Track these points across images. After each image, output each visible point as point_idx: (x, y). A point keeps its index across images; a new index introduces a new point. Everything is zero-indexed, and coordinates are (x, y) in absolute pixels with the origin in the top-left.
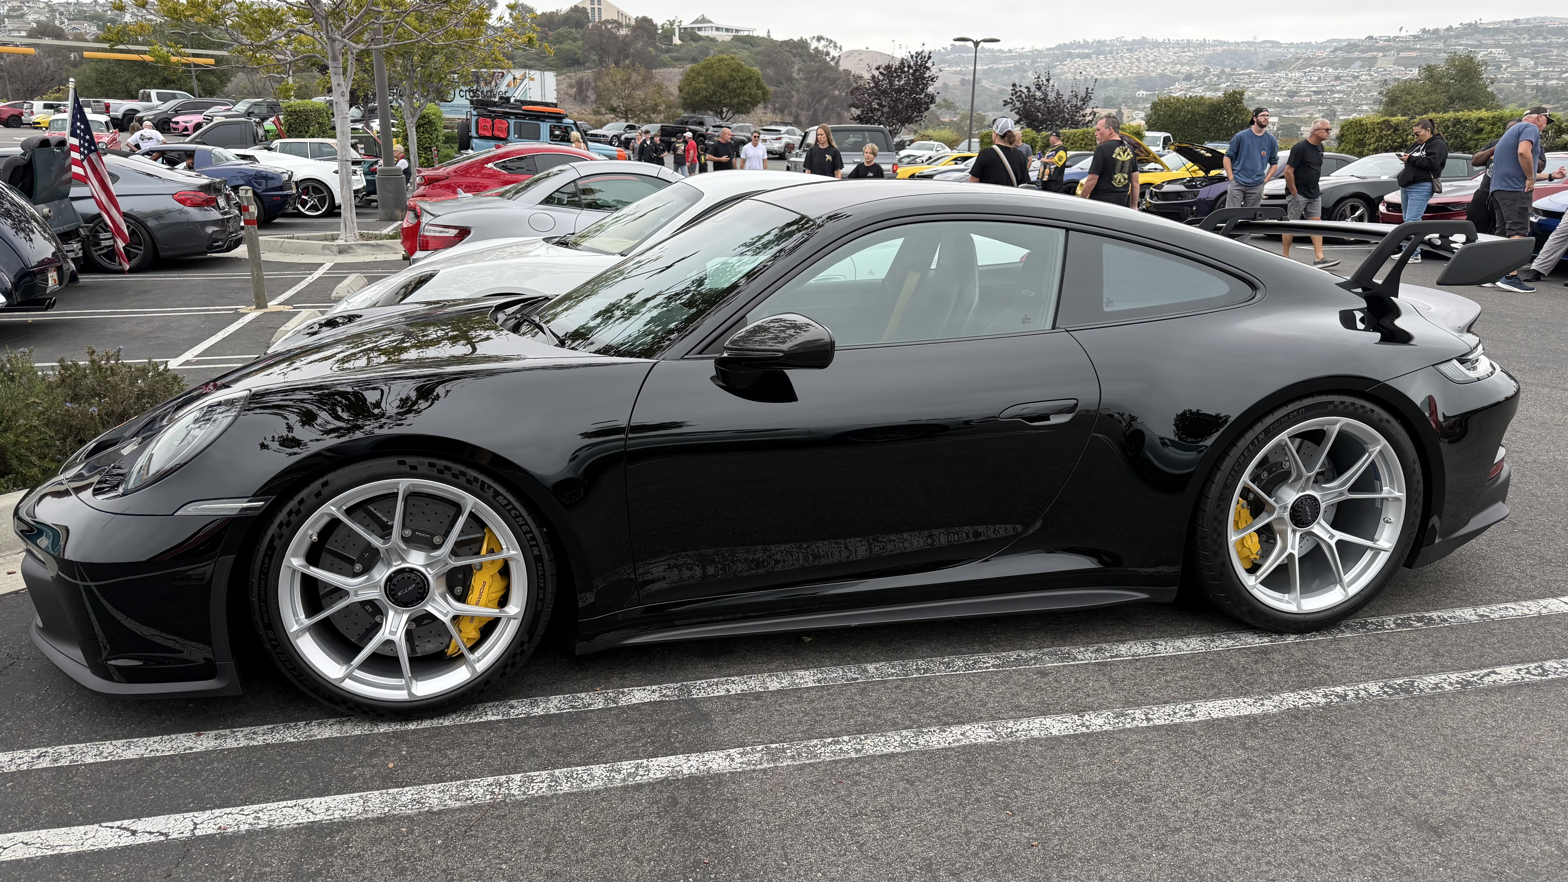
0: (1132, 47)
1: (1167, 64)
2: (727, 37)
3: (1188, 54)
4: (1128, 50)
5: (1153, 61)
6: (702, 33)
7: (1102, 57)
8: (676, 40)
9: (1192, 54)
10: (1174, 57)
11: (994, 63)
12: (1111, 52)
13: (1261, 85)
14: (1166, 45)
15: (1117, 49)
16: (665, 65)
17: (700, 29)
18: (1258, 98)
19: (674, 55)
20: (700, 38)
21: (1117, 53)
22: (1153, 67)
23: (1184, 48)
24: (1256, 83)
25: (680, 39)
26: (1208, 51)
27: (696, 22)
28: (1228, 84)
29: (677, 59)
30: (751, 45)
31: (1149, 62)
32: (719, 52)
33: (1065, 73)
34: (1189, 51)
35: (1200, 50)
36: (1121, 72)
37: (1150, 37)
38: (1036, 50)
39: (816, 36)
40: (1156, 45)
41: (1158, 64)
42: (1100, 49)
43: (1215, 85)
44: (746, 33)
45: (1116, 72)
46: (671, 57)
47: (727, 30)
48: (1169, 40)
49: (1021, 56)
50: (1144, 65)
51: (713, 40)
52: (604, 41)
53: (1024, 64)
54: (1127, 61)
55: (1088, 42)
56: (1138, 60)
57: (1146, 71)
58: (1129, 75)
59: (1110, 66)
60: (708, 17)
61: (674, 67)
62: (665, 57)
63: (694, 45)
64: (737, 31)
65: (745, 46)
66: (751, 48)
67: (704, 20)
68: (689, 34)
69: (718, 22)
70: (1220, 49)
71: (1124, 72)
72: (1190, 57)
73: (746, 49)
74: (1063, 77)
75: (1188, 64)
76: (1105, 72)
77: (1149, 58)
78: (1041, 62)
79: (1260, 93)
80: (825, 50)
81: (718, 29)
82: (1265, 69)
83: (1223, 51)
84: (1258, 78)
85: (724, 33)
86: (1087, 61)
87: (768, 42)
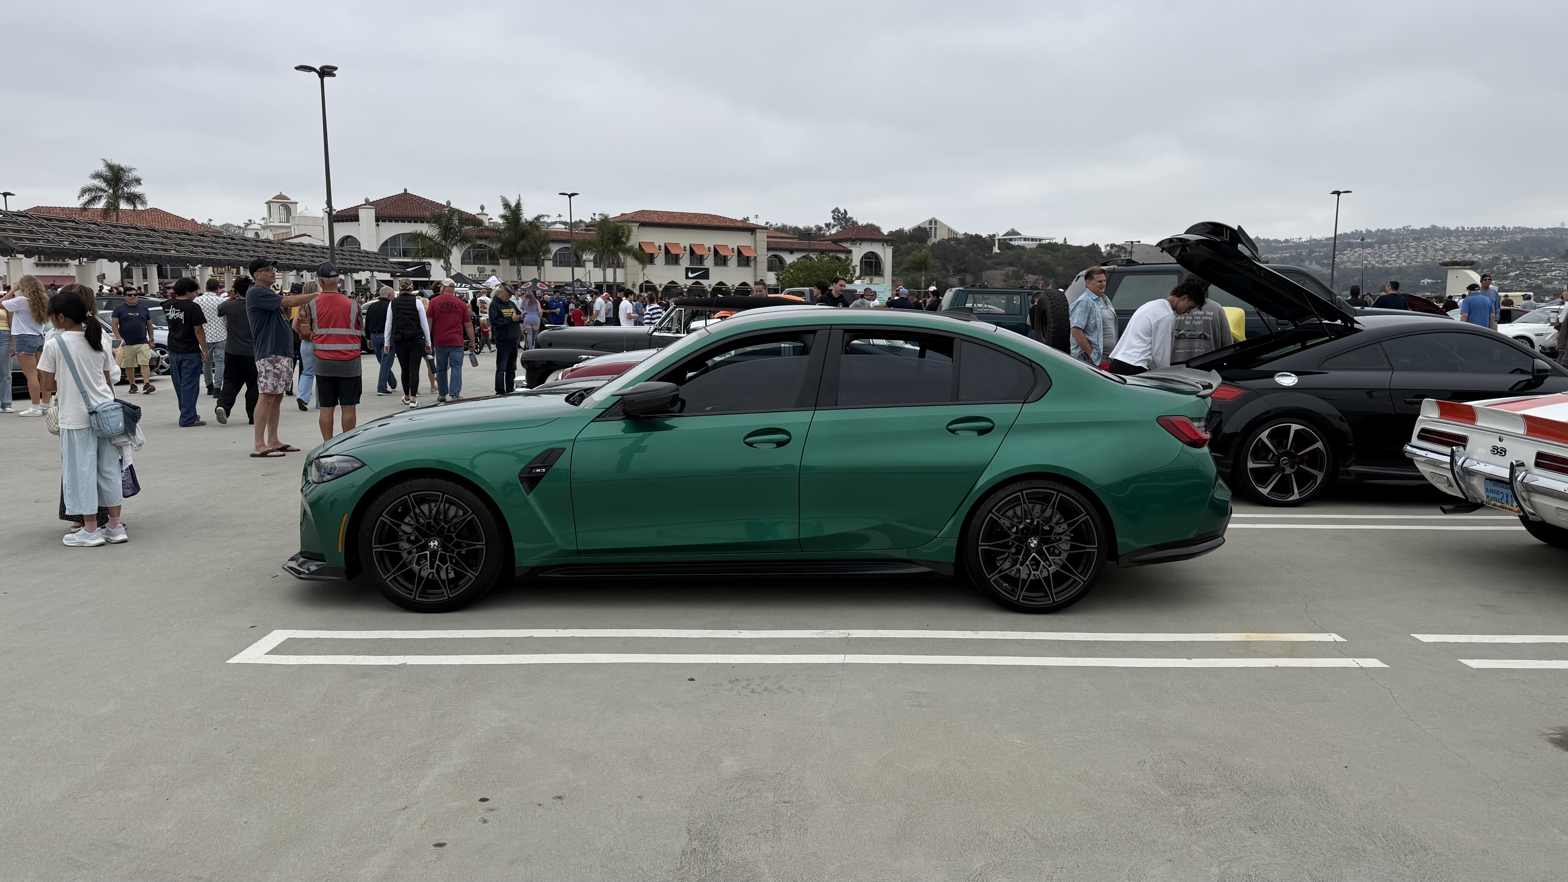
0: (1419, 235)
1: (1457, 252)
2: (1033, 245)
3: (1481, 242)
4: (1415, 239)
5: (1441, 250)
6: (1013, 243)
7: (1385, 247)
8: (996, 250)
9: (1486, 242)
10: (1465, 246)
11: (1270, 252)
12: (1395, 242)
13: (1553, 273)
14: (1459, 233)
15: (1404, 238)
16: (989, 268)
17: (1011, 240)
18: (1547, 286)
19: (995, 260)
20: (1013, 247)
21: (1402, 243)
22: (1441, 255)
23: (1477, 236)
24: (1548, 272)
25: (998, 249)
26: (1505, 239)
27: (1007, 234)
28: (1518, 272)
29: (998, 264)
30: (1053, 251)
31: (1436, 250)
32: (1030, 257)
33: (1345, 262)
34: (1483, 239)
35: (1496, 239)
36: (1405, 261)
37: (1440, 225)
38: (1315, 240)
39: (1110, 243)
40: (1448, 233)
41: (1446, 252)
42: (1384, 238)
43: (1503, 273)
44: (1048, 241)
45: (1399, 261)
46: (993, 262)
47: (1033, 240)
48: (1463, 228)
49: (1299, 246)
50: (1431, 253)
51: (1022, 248)
52: (948, 253)
53: (1301, 254)
54: (1413, 250)
55: (1371, 232)
56: (1425, 249)
57: (1432, 260)
58: (1414, 263)
59: (1394, 255)
60: (1017, 230)
61: (996, 269)
62: (989, 262)
63: (1011, 253)
64: (1040, 240)
65: (1049, 251)
66: (1053, 253)
67: (1013, 232)
68: (1004, 244)
69: (1025, 233)
70: (1519, 237)
71: (1408, 261)
72: (1483, 245)
73: (1048, 254)
74: (1342, 266)
75: (1481, 252)
76: (1387, 261)
77: (1437, 247)
78: (1319, 252)
79: (1549, 281)
80: (1117, 254)
81: (1025, 239)
82: (1563, 257)
83: (1522, 239)
84: (1552, 266)
85: (1030, 242)
86: (1369, 250)
87: (1065, 247)
